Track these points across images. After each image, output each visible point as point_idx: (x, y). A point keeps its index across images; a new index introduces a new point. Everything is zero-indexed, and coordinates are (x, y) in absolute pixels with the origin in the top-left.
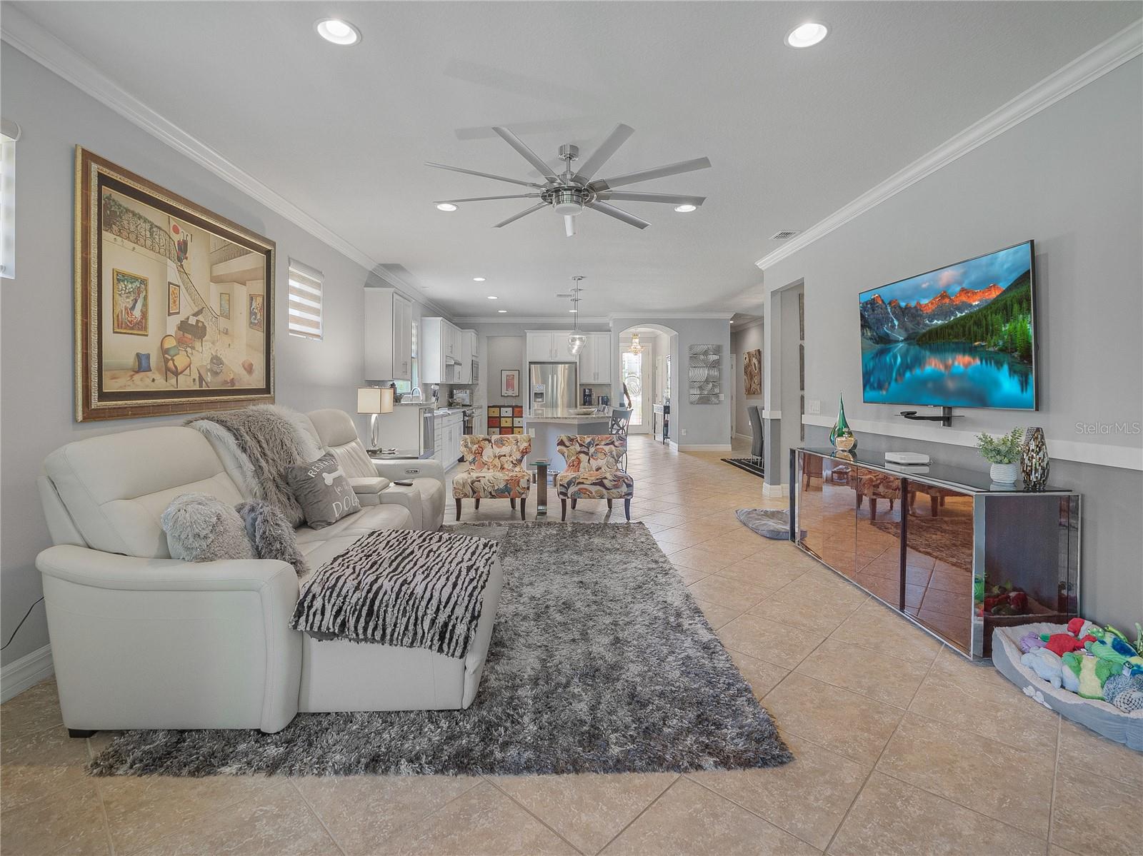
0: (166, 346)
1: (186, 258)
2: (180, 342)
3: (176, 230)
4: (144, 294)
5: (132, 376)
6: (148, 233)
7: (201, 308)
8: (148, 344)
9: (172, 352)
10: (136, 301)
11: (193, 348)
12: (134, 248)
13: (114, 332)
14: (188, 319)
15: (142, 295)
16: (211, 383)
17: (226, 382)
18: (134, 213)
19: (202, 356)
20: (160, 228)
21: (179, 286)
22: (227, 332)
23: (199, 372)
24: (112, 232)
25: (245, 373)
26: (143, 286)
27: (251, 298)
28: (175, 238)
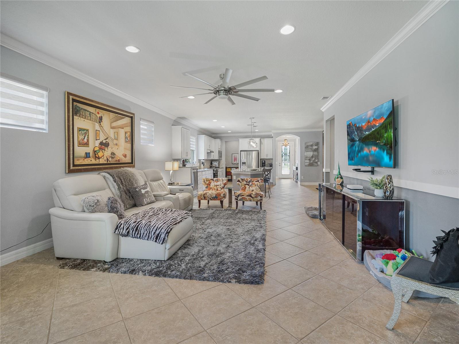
0: (95, 150)
1: (102, 122)
2: (100, 149)
3: (98, 113)
4: (88, 134)
5: (84, 159)
6: (89, 115)
7: (107, 137)
8: (89, 150)
9: (97, 152)
10: (85, 136)
11: (105, 150)
12: (84, 120)
13: (78, 146)
14: (103, 141)
15: (87, 134)
16: (111, 161)
17: (116, 161)
18: (84, 110)
19: (107, 153)
20: (93, 113)
21: (99, 131)
22: (117, 145)
23: (107, 158)
24: (77, 116)
25: (124, 157)
26: (87, 132)
27: (126, 133)
28: (98, 116)
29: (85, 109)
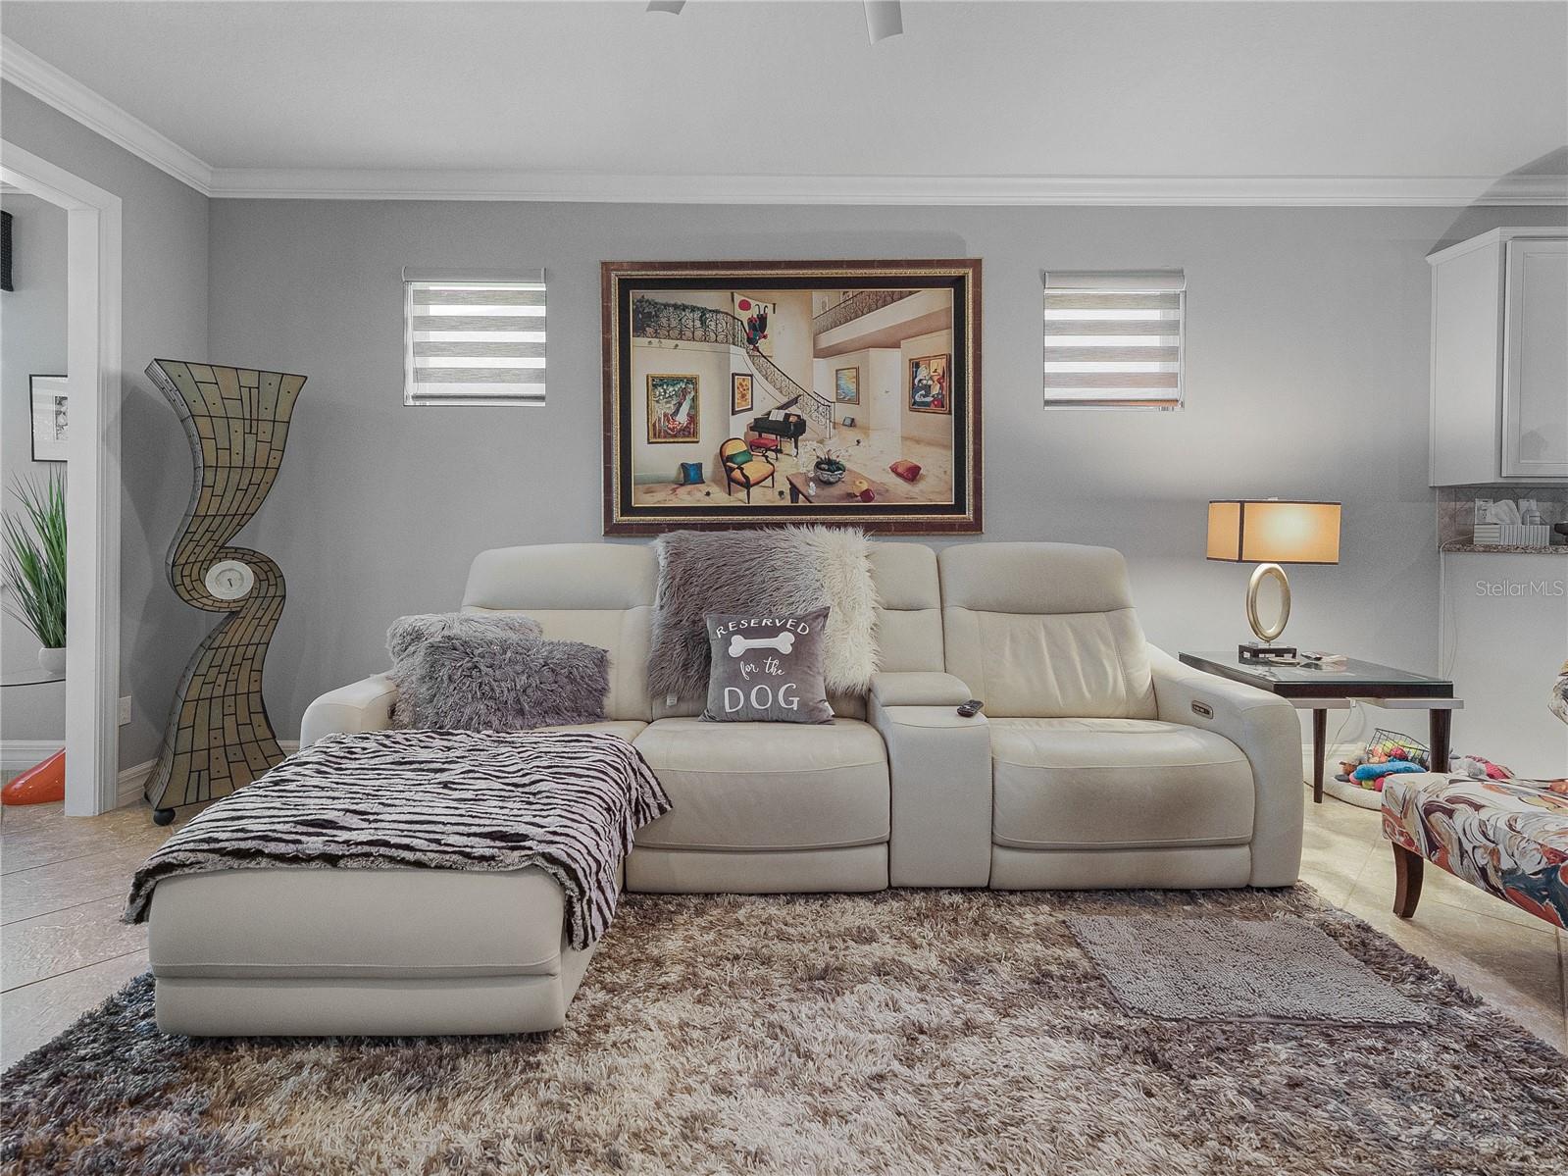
0: (729, 451)
1: (765, 337)
2: (754, 446)
3: (745, 306)
4: (693, 394)
5: (674, 490)
6: (698, 323)
7: (793, 396)
8: (703, 452)
9: (739, 459)
10: (680, 404)
11: (778, 451)
12: (677, 345)
13: (649, 443)
14: (769, 414)
15: (689, 397)
16: (817, 496)
17: (851, 496)
18: (676, 307)
19: (797, 461)
20: (717, 312)
21: (751, 376)
22: (853, 423)
23: (791, 483)
24: (645, 336)
25: (899, 481)
26: (691, 386)
27: (917, 365)
28: (744, 316)
29: (679, 303)
